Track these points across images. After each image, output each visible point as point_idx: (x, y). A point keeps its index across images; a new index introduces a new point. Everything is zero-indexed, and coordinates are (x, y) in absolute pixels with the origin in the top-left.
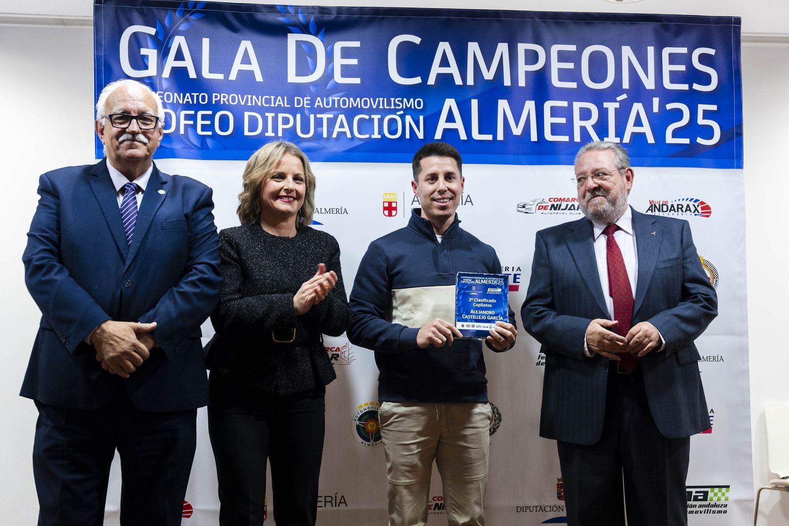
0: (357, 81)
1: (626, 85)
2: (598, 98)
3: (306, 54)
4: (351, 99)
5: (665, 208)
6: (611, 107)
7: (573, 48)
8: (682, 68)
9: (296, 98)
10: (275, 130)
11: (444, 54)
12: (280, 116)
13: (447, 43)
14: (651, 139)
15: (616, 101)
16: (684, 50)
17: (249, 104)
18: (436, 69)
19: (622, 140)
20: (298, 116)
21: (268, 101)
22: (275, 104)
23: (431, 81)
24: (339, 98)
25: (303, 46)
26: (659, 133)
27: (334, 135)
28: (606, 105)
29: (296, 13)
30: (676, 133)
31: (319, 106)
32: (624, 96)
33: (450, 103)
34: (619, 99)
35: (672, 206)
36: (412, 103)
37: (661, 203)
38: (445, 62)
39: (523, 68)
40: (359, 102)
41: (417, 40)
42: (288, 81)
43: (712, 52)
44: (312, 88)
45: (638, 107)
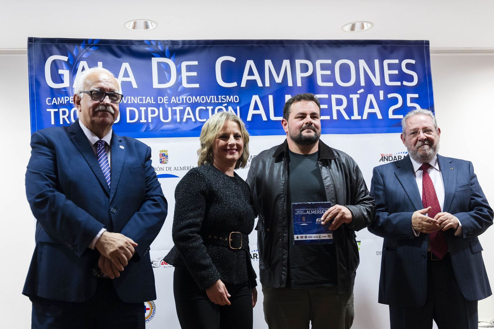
0: (197, 86)
1: (363, 83)
2: (347, 92)
3: (164, 70)
4: (194, 97)
5: (391, 159)
6: (355, 97)
7: (329, 62)
8: (396, 72)
9: (159, 98)
10: (146, 118)
11: (250, 68)
12: (150, 109)
13: (252, 61)
14: (380, 116)
15: (357, 94)
16: (396, 61)
17: (129, 102)
18: (246, 77)
19: (362, 117)
20: (161, 109)
21: (141, 100)
22: (146, 101)
23: (243, 84)
24: (186, 97)
25: (162, 65)
26: (385, 113)
27: (184, 120)
28: (351, 96)
29: (157, 44)
30: (395, 112)
31: (174, 102)
32: (362, 90)
33: (256, 98)
34: (359, 92)
35: (395, 157)
36: (232, 99)
37: (388, 156)
38: (251, 73)
39: (299, 75)
40: (199, 99)
41: (233, 59)
42: (154, 87)
43: (413, 62)
44: (169, 91)
45: (371, 97)
